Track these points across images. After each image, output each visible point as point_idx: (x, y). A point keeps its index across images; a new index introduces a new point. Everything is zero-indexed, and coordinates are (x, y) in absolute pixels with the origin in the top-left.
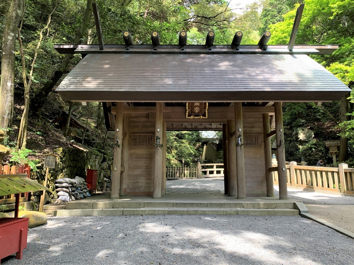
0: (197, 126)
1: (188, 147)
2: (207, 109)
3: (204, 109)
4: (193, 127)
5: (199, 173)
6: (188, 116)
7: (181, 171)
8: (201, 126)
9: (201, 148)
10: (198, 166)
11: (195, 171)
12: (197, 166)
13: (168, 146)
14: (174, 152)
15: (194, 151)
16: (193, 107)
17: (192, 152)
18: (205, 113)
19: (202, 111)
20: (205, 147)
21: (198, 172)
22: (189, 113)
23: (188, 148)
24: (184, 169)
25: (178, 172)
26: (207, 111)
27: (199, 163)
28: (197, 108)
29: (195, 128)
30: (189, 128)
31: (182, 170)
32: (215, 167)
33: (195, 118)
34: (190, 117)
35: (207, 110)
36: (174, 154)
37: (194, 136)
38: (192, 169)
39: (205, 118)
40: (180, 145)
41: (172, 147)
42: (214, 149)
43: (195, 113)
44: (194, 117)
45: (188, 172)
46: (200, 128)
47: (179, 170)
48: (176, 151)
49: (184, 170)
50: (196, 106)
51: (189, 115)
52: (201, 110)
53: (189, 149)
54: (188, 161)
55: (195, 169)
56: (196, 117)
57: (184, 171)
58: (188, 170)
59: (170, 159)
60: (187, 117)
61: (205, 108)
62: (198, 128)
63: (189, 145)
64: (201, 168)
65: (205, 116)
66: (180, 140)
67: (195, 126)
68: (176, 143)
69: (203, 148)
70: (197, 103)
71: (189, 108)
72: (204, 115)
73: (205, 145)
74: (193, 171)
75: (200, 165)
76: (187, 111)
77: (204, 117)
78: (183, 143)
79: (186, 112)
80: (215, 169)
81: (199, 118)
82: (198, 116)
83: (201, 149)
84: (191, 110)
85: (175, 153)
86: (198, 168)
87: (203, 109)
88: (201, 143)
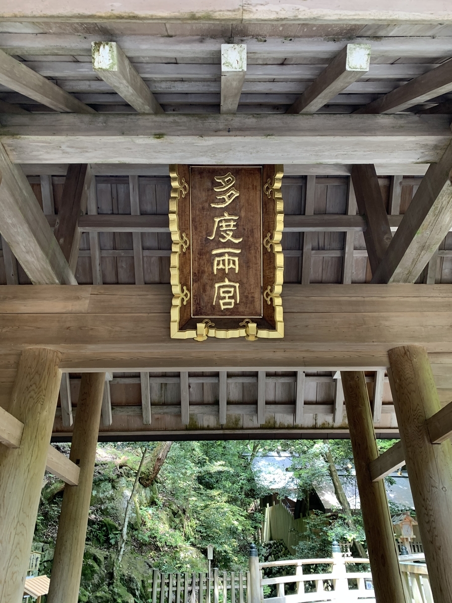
0: (237, 420)
1: (226, 509)
2: (278, 289)
3: (265, 288)
4: (224, 421)
5: (255, 594)
6: (182, 328)
7: (205, 588)
8: (255, 418)
9: (259, 512)
10: (253, 569)
11: (244, 587)
12: (250, 570)
13: (174, 507)
14: (190, 525)
15: (240, 522)
16: (205, 276)
17: (236, 523)
18: (270, 309)
19: (253, 302)
20: (268, 509)
21: (254, 588)
22: (183, 309)
23: (225, 513)
24: (211, 579)
25: (194, 593)
26: (278, 301)
27: (255, 559)
28: (227, 282)
29: (231, 425)
30: (208, 428)
31: (207, 583)
32: (299, 570)
33: (215, 339)
34: (189, 334)
35: (282, 295)
36: (188, 530)
37: (241, 481)
38: (237, 579)
39: (272, 335)
40: (206, 506)
41: (184, 512)
42: (289, 514)
43: (215, 309)
44: (212, 333)
45: (225, 587)
46: (251, 425)
47: (199, 584)
48: (194, 522)
49: (214, 585)
50: (222, 275)
51: (187, 324)
52: (246, 298)
53: (229, 514)
54: (225, 551)
55: (244, 579)
56: (222, 334)
57: (211, 587)
58: (225, 582)
59: (176, 547)
60: (175, 333)
61: (269, 281)
62: (242, 428)
63: (227, 505)
64: (260, 573)
65: (272, 326)
66: (209, 491)
67: (229, 417)
68: (194, 499)
69: (264, 513)
70: (226, 257)
71: (184, 283)
72: (268, 323)
73: (268, 504)
74: (237, 587)
75: (258, 565)
76: (176, 302)
77: (264, 334)
78: (212, 498)
79: (170, 305)
80: (299, 577)
81: (241, 339)
82: (235, 324)
83: (258, 515)
84: (197, 298)
85: (191, 527)
86: (254, 575)
87: (258, 290)
88: (258, 501)
